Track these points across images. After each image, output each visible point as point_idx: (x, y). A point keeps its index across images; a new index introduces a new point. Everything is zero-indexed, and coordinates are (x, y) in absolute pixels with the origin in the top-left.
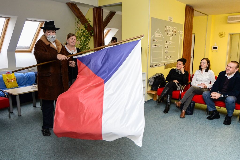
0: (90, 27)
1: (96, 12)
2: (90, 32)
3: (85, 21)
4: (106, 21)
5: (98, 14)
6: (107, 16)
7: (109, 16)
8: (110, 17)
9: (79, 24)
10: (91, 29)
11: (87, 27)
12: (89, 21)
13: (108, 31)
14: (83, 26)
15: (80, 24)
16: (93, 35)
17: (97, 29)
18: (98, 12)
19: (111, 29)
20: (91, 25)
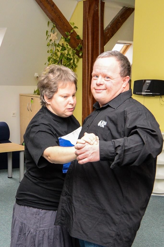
0: (75, 39)
1: (89, 9)
2: (77, 50)
3: (67, 26)
4: (111, 27)
5: (92, 12)
6: (116, 16)
7: (119, 16)
8: (120, 18)
9: (54, 33)
10: (78, 44)
11: (69, 40)
12: (75, 27)
13: (125, 46)
14: (62, 37)
15: (56, 33)
16: (80, 55)
17: (90, 43)
18: (92, 7)
19: (131, 44)
20: (78, 36)
